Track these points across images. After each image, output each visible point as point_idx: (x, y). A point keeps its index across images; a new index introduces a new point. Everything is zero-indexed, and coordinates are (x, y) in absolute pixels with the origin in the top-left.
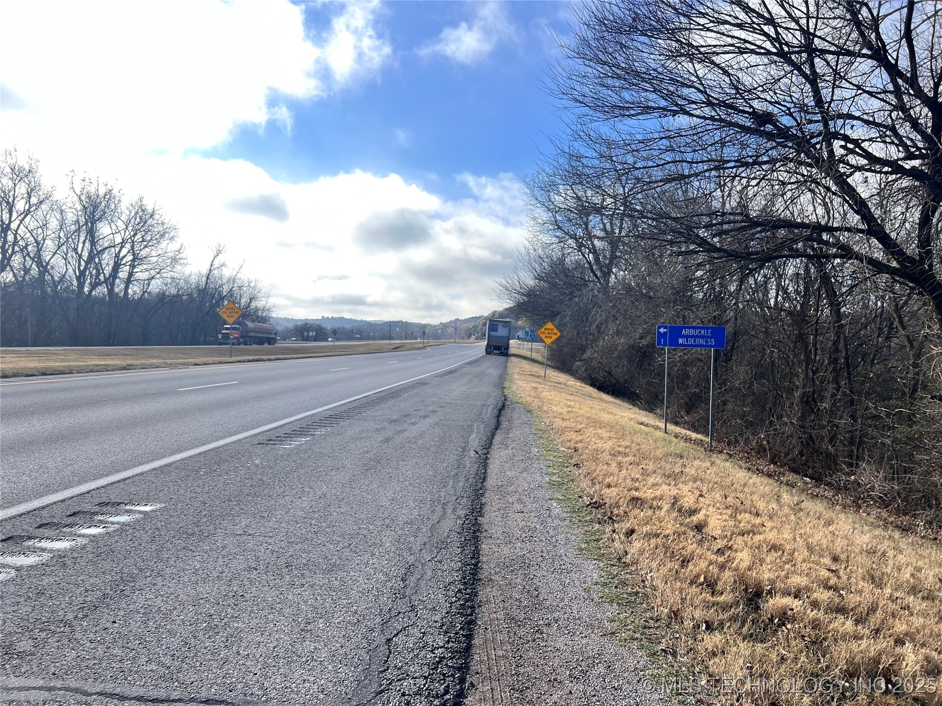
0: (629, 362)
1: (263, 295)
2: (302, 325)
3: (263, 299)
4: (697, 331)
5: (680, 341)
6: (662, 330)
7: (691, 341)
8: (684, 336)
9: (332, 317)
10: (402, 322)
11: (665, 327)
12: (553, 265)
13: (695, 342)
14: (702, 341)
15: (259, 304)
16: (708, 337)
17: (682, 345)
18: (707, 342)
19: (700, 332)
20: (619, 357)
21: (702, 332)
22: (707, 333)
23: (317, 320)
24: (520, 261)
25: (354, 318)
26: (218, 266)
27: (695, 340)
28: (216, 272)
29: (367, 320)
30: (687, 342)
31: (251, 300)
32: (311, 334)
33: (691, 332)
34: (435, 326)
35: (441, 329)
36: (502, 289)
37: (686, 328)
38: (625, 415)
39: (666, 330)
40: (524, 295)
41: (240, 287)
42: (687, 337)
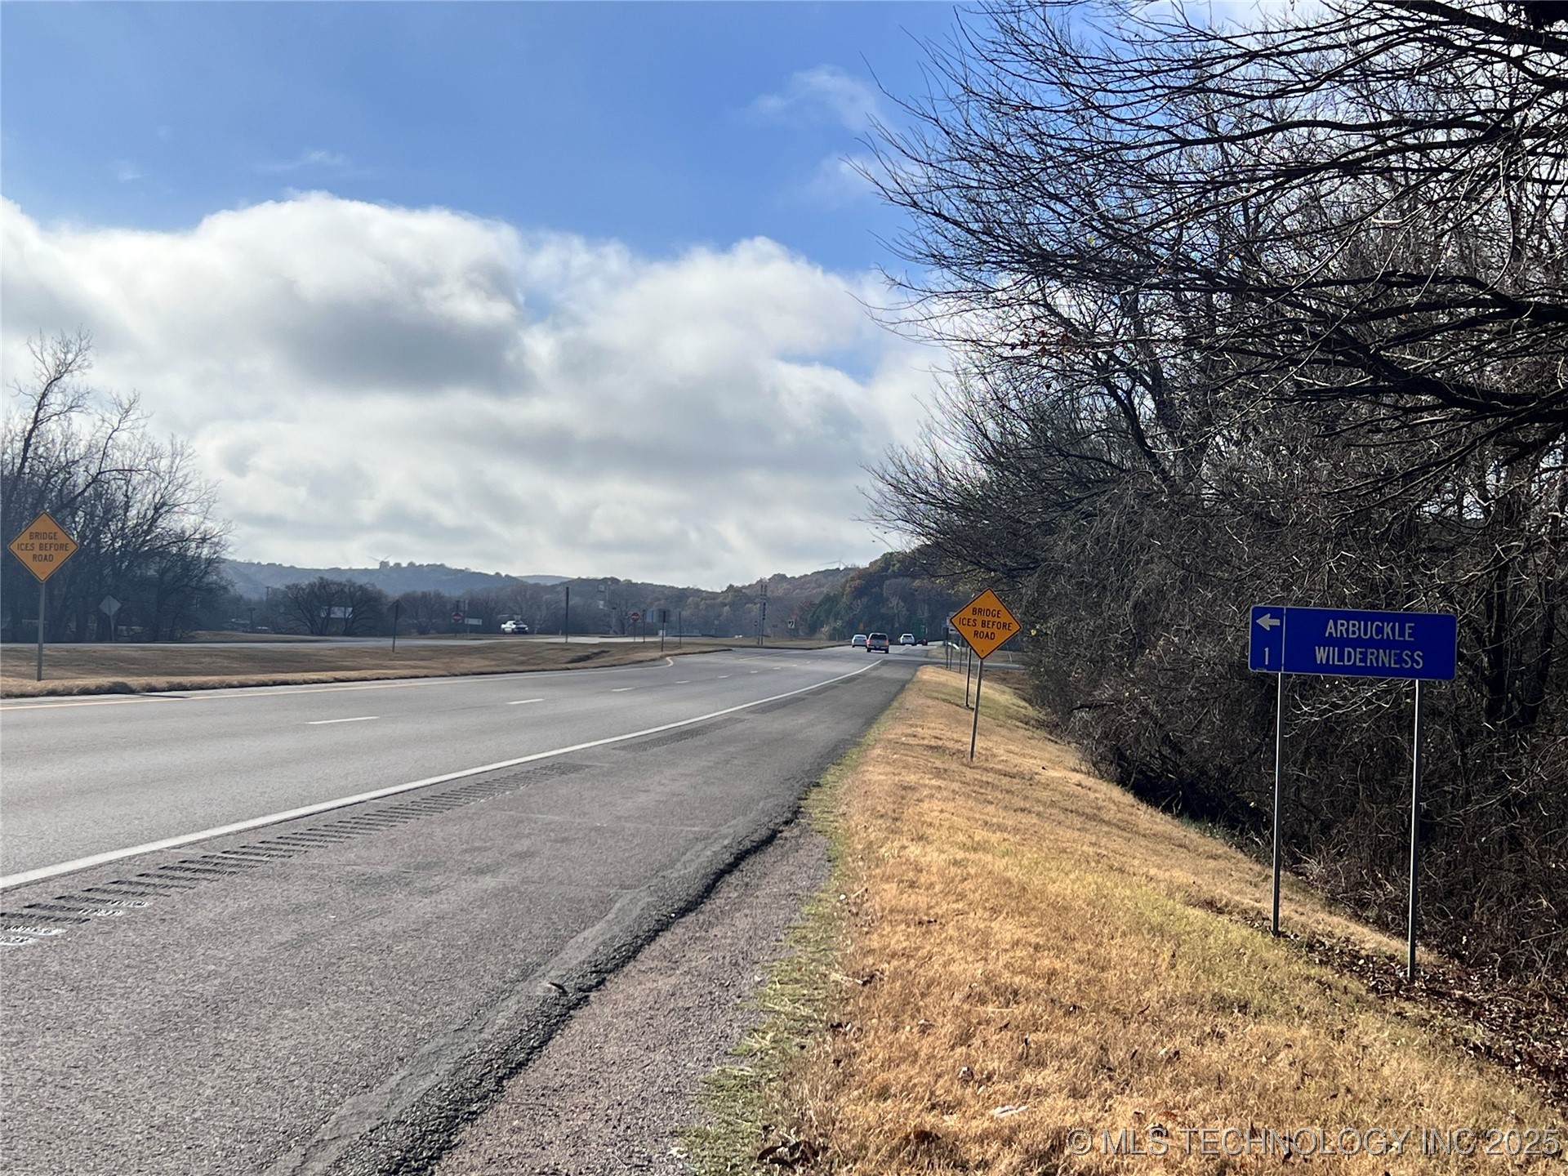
0: (1227, 714)
1: (194, 497)
2: (311, 586)
3: (193, 508)
4: (1372, 628)
5: (1321, 655)
6: (1266, 622)
7: (1354, 656)
8: (1331, 642)
9: (411, 564)
10: (614, 581)
11: (1276, 613)
12: (1039, 418)
13: (1363, 660)
14: (1385, 658)
15: (183, 521)
16: (1403, 645)
17: (1327, 668)
18: (1400, 660)
19: (1380, 630)
20: (1203, 701)
21: (1387, 629)
22: (1402, 634)
23: (366, 571)
24: (941, 407)
25: (474, 570)
26: (58, 409)
27: (1364, 654)
28: (52, 425)
29: (513, 574)
30: (1341, 658)
31: (156, 509)
32: (338, 613)
33: (1354, 629)
34: (714, 596)
35: (732, 605)
36: (886, 489)
37: (1336, 616)
38: (1161, 875)
39: (1276, 622)
40: (949, 508)
41: (127, 472)
42: (1341, 643)
